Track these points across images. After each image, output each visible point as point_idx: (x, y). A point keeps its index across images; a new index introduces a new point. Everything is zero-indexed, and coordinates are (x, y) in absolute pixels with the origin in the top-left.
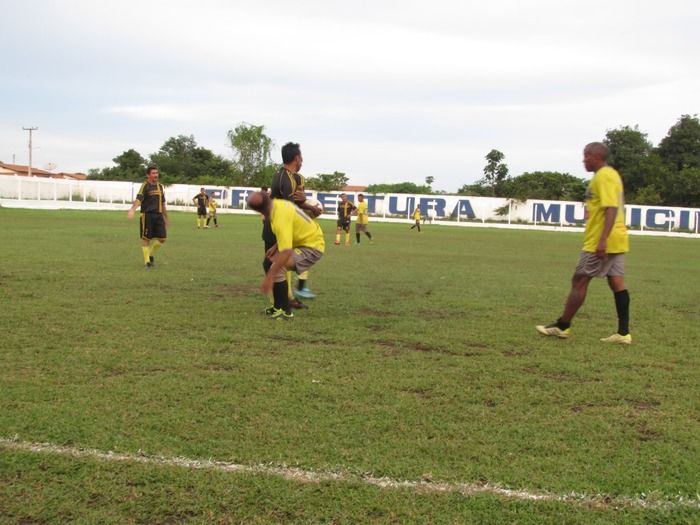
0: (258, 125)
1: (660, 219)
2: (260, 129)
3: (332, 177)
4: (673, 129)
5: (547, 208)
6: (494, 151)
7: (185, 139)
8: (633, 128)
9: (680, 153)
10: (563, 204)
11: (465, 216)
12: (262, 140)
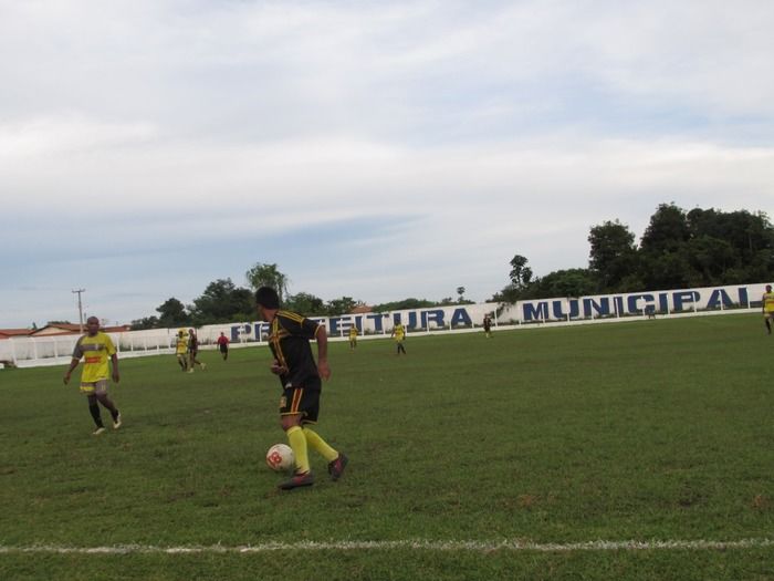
0: (271, 264)
1: (641, 304)
2: (273, 267)
3: (341, 302)
4: (653, 218)
5: (536, 307)
6: (517, 257)
7: (223, 283)
8: (614, 222)
9: (663, 239)
10: (550, 302)
11: (463, 324)
12: (276, 277)
